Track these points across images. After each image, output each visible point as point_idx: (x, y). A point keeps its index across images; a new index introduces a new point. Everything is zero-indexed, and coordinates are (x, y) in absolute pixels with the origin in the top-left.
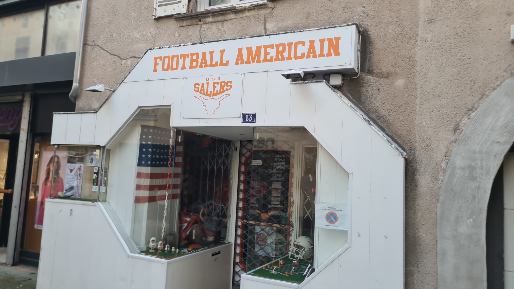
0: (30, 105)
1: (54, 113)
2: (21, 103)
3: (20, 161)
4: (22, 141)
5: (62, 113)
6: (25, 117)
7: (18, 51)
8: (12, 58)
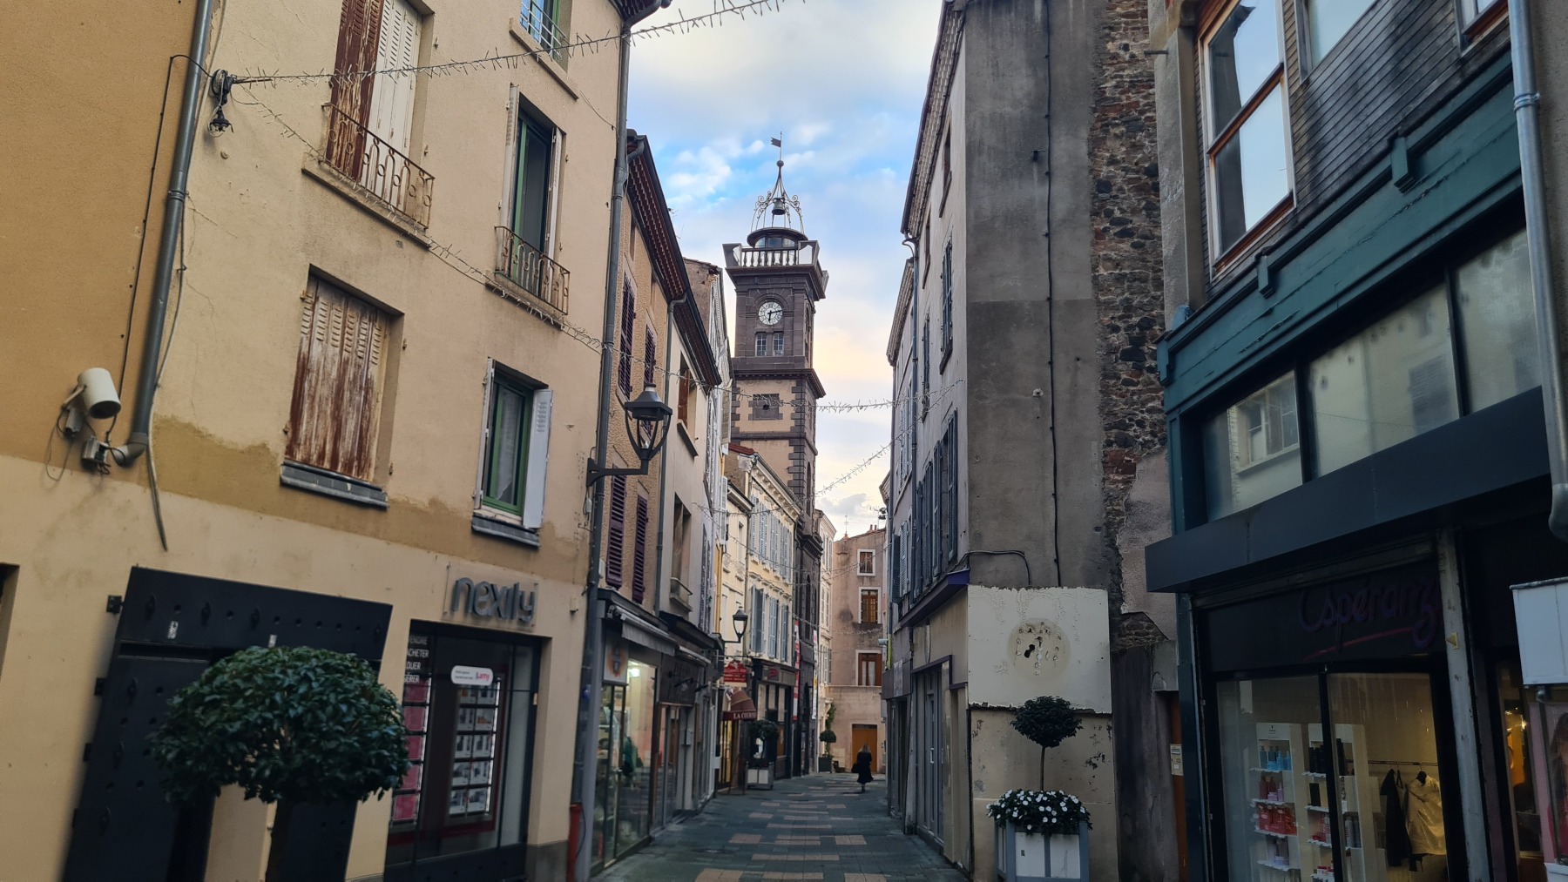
0: (1456, 567)
1: (1511, 587)
2: (1431, 566)
3: (1462, 738)
4: (1456, 677)
5: (1535, 583)
6: (1449, 601)
7: (1419, 408)
8: (1407, 433)
